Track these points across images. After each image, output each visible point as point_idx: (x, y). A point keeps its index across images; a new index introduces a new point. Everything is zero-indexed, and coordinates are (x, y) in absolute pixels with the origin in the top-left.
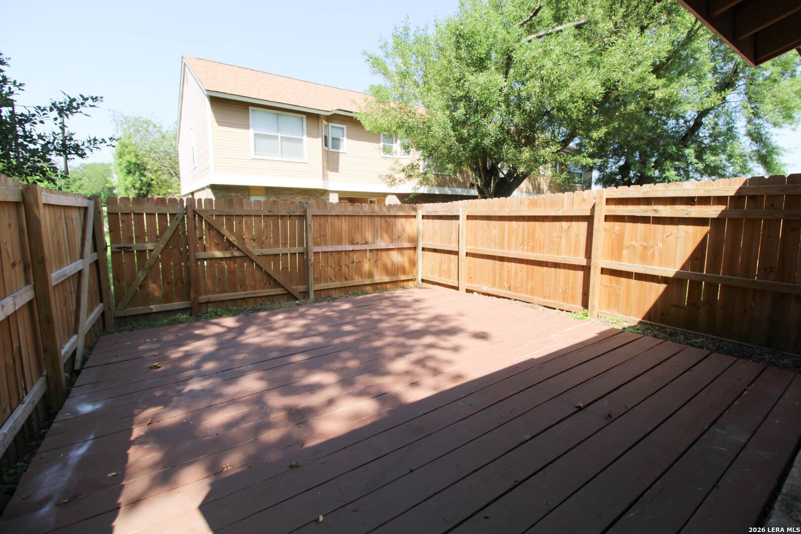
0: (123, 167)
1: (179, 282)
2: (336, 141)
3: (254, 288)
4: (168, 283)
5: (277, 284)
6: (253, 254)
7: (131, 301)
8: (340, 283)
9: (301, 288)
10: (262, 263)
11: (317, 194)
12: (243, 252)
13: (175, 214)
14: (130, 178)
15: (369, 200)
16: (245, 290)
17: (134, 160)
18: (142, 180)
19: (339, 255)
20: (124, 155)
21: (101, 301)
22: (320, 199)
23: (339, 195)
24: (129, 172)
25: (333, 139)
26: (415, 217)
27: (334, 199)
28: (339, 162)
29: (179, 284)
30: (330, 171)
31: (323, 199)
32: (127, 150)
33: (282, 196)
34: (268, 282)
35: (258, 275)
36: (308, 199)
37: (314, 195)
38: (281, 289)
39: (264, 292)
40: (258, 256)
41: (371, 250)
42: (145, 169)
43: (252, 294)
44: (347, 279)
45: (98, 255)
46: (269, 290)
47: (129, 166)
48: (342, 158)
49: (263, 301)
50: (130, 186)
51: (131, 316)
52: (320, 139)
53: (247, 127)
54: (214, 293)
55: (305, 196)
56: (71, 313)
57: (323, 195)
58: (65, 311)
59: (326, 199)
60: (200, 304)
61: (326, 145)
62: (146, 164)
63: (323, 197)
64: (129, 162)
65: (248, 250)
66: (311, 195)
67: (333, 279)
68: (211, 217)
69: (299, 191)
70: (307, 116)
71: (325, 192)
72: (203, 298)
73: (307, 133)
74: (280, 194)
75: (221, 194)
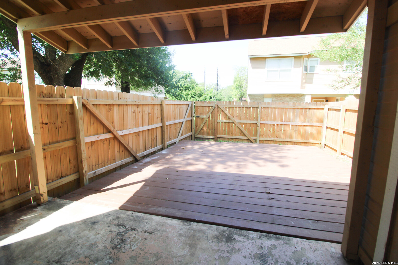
0: (235, 87)
1: (212, 129)
2: (312, 68)
3: (236, 135)
4: (209, 129)
5: (245, 135)
6: (236, 122)
7: (199, 133)
8: (273, 139)
9: (255, 138)
10: (240, 126)
11: (298, 96)
12: (233, 121)
13: (212, 107)
14: (237, 91)
15: (337, 98)
16: (232, 135)
17: (238, 84)
18: (240, 92)
19: (274, 126)
20: (236, 82)
21: (192, 132)
22: (300, 99)
23: (311, 96)
24: (237, 89)
25: (310, 66)
26: (323, 109)
27: (308, 99)
28: (313, 78)
29: (212, 130)
30: (307, 84)
31: (301, 99)
32: (237, 80)
33: (279, 98)
34: (241, 134)
35: (237, 130)
36: (293, 99)
37: (296, 97)
38: (246, 137)
39: (239, 137)
40: (238, 123)
41: (292, 125)
42: (242, 87)
43: (234, 137)
44: (277, 138)
45: (192, 118)
46: (241, 137)
47: (237, 86)
48: (315, 76)
49: (239, 141)
50: (236, 94)
51: (199, 138)
52: (301, 68)
53: (264, 68)
54: (222, 134)
55: (291, 97)
56: (177, 133)
57: (302, 97)
58: (174, 131)
59: (303, 99)
60: (217, 138)
61: (306, 70)
62: (243, 85)
63: (301, 98)
64: (237, 84)
65: (234, 121)
66: (295, 97)
67: (270, 136)
68: (223, 108)
69: (288, 95)
70: (294, 58)
71: (303, 95)
72: (218, 136)
73: (294, 66)
74: (278, 97)
75: (252, 98)
